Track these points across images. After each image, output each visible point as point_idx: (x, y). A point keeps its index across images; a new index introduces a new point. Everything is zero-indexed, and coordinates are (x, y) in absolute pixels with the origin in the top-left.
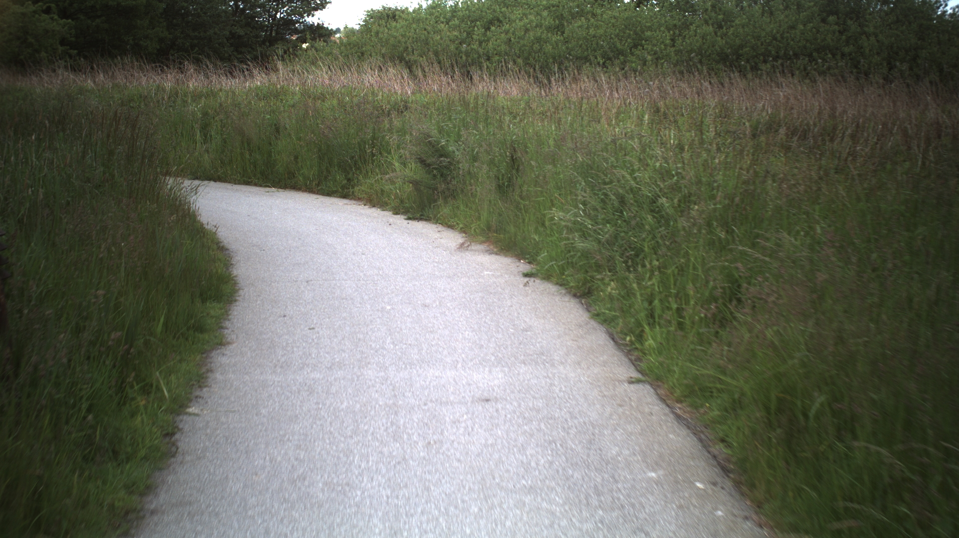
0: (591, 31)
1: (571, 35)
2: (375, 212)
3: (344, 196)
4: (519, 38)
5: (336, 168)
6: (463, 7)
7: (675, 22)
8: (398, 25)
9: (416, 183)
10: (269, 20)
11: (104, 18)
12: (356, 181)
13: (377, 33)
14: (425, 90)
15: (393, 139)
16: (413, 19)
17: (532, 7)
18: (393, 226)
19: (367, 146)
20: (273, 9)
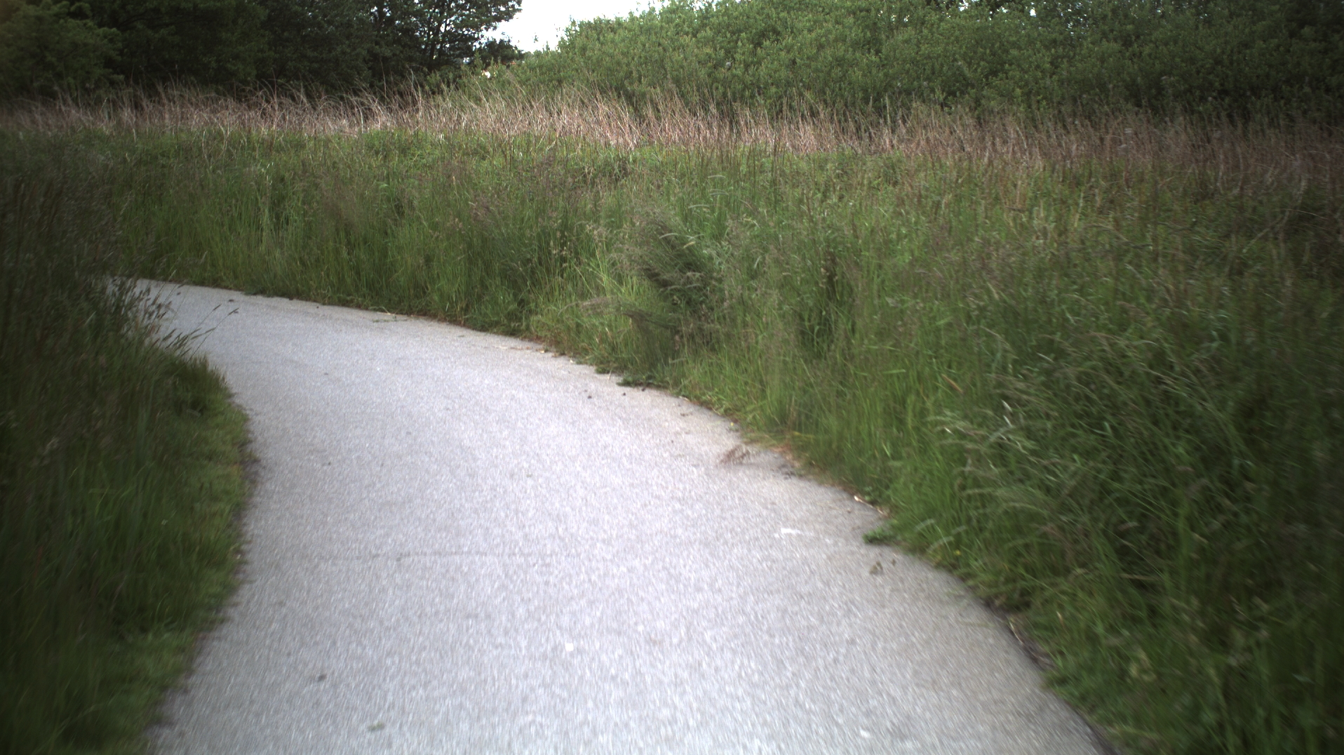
0: (923, 48)
1: (892, 54)
2: (563, 366)
3: (512, 333)
4: (808, 58)
5: (498, 281)
6: (718, 11)
7: (1053, 36)
8: (617, 37)
9: (639, 318)
10: (429, 35)
11: (173, 27)
12: (532, 305)
13: (584, 49)
14: (659, 140)
15: (597, 231)
16: (641, 27)
17: (827, 10)
18: (595, 400)
19: (552, 243)
20: (435, 18)
